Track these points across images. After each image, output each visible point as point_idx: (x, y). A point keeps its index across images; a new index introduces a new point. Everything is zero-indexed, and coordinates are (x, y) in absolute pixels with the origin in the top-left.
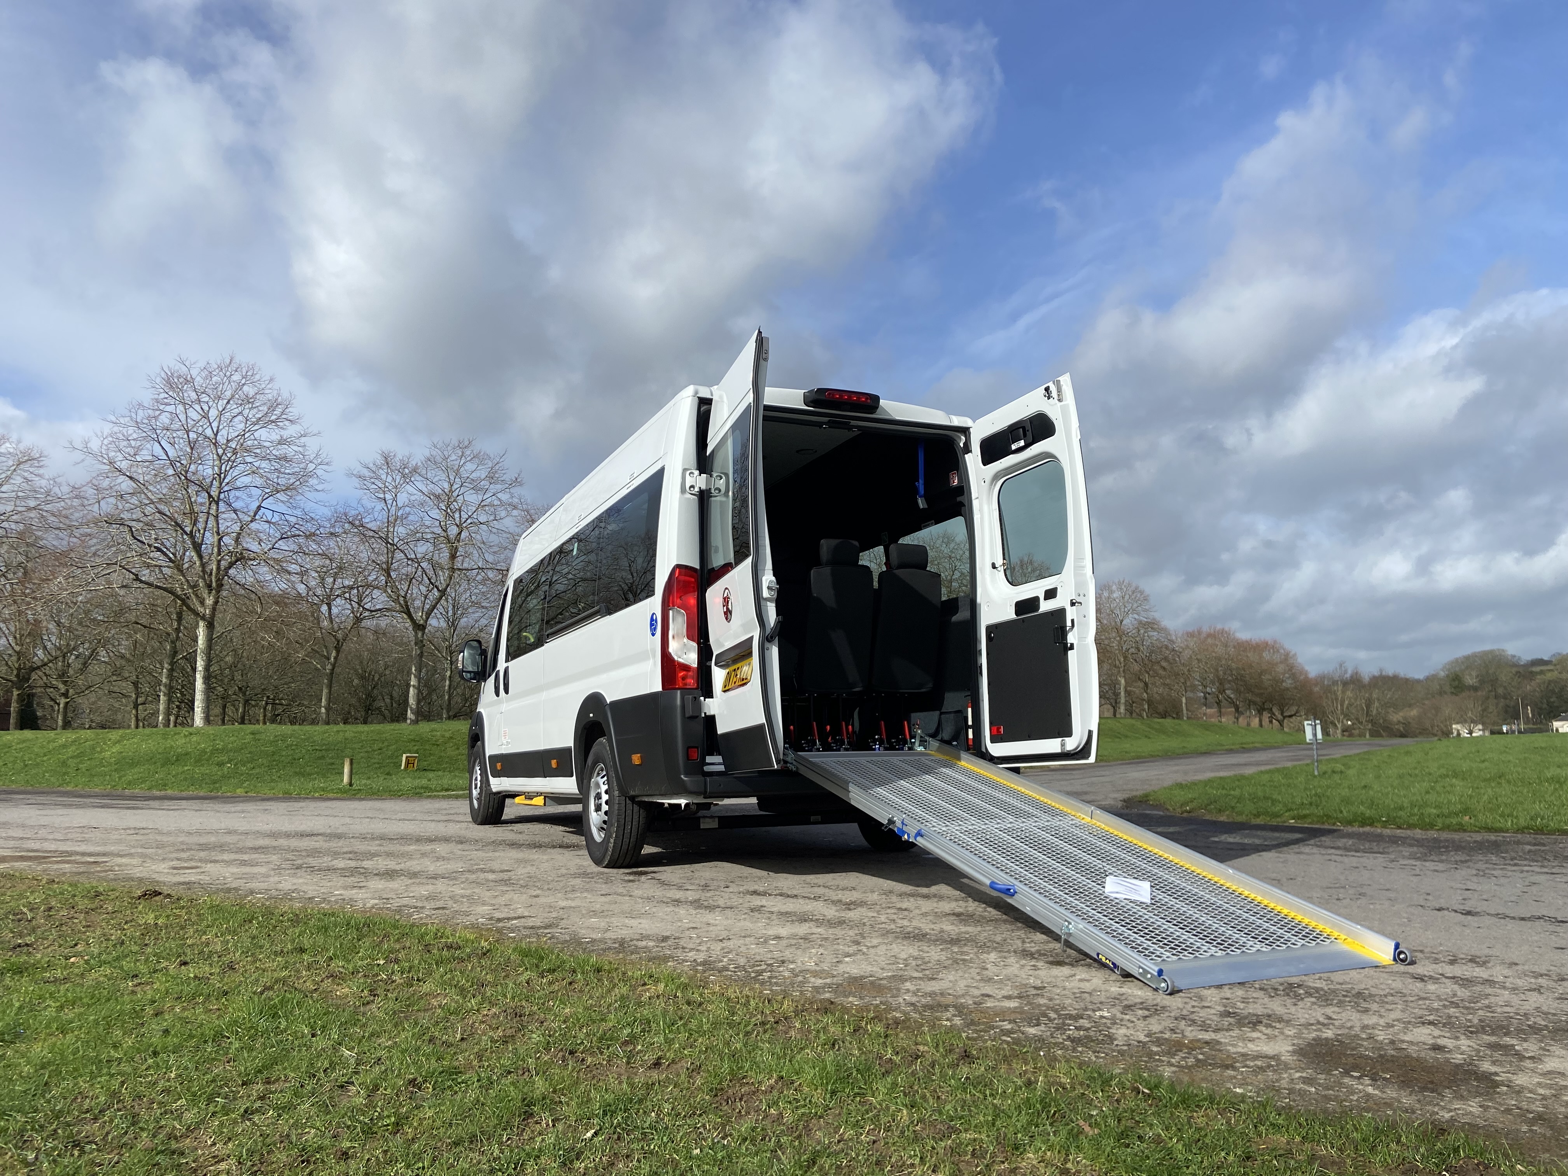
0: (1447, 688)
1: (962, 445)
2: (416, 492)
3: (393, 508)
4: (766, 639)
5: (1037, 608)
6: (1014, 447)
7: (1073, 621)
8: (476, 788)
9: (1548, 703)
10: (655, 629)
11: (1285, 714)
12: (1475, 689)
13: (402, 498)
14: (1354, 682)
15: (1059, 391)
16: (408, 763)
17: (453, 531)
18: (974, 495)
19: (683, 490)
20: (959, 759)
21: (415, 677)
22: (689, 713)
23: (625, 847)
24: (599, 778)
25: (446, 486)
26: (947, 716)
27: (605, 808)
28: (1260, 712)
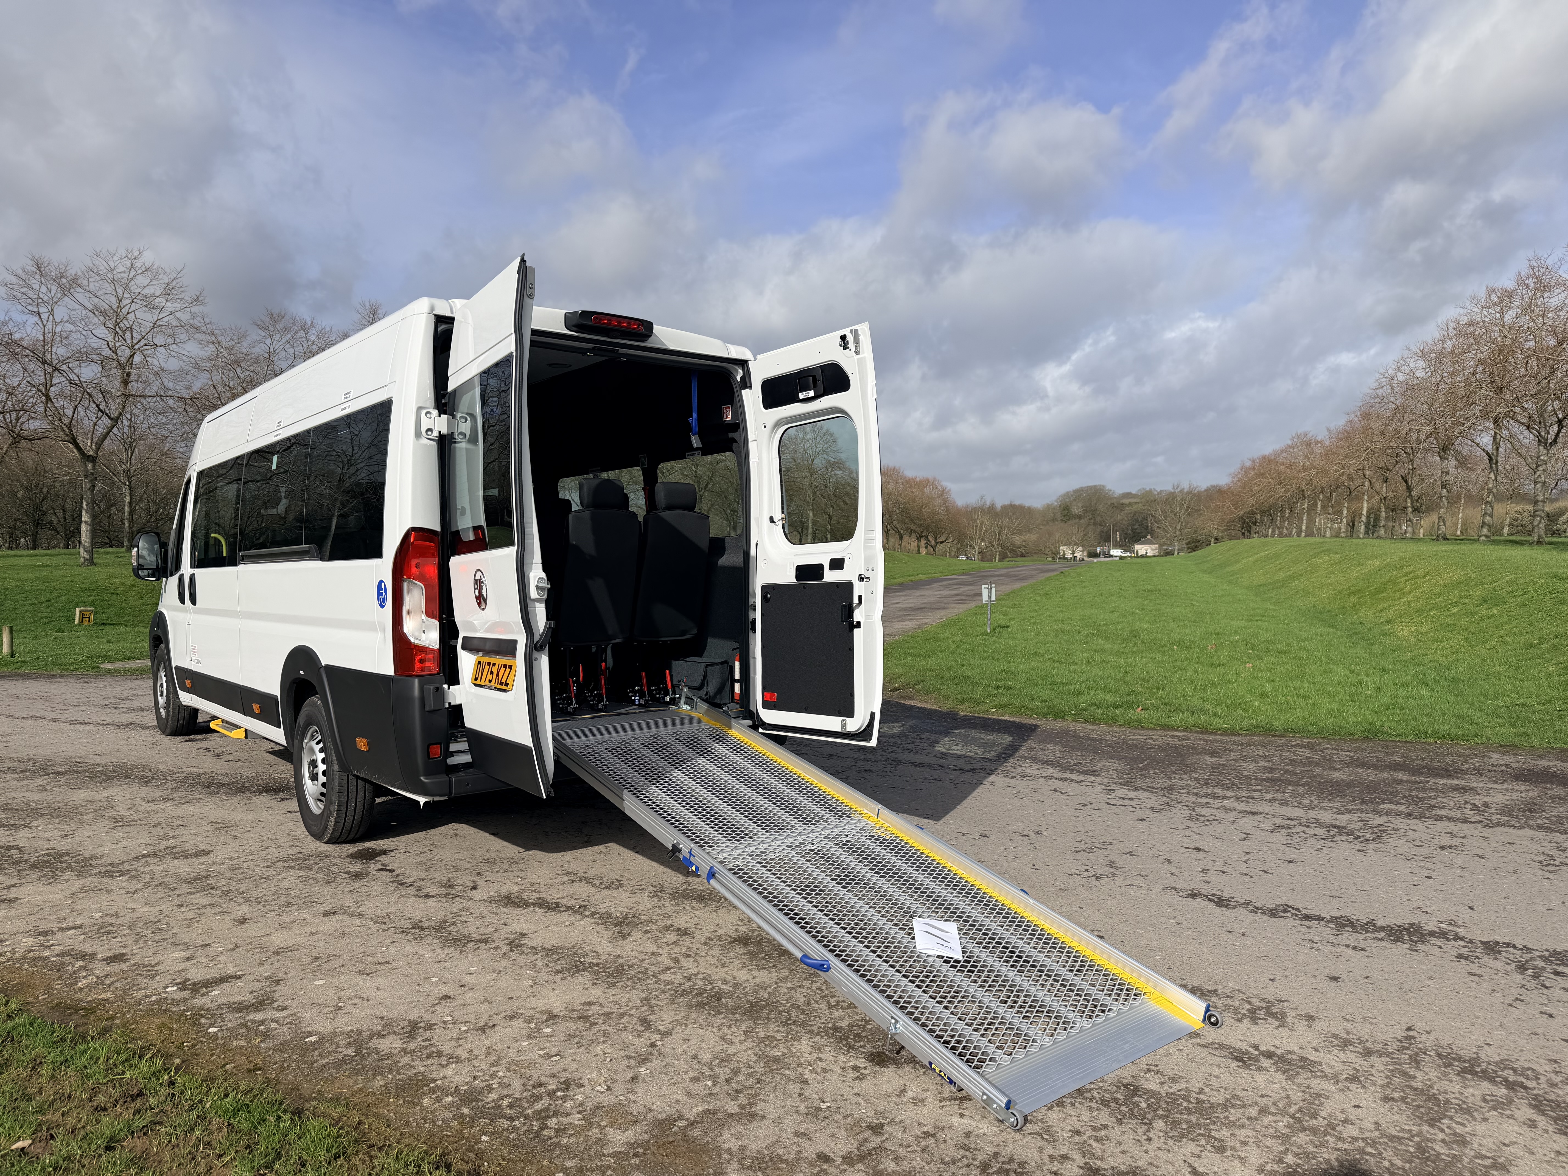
0: (1059, 516)
1: (739, 379)
2: (78, 307)
3: (50, 323)
4: (533, 647)
5: (821, 576)
6: (802, 396)
7: (860, 597)
8: (162, 695)
9: (1132, 530)
10: (384, 600)
11: (939, 540)
12: (1080, 517)
13: (60, 313)
14: (991, 511)
15: (857, 342)
16: (82, 617)
17: (124, 353)
18: (751, 437)
19: (418, 434)
20: (730, 728)
21: (87, 512)
22: (430, 705)
23: (348, 825)
24: (313, 743)
25: (114, 300)
26: (713, 668)
27: (322, 779)
28: (919, 539)
